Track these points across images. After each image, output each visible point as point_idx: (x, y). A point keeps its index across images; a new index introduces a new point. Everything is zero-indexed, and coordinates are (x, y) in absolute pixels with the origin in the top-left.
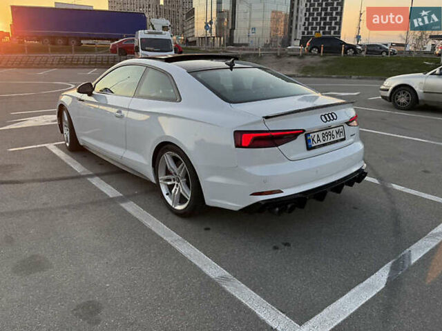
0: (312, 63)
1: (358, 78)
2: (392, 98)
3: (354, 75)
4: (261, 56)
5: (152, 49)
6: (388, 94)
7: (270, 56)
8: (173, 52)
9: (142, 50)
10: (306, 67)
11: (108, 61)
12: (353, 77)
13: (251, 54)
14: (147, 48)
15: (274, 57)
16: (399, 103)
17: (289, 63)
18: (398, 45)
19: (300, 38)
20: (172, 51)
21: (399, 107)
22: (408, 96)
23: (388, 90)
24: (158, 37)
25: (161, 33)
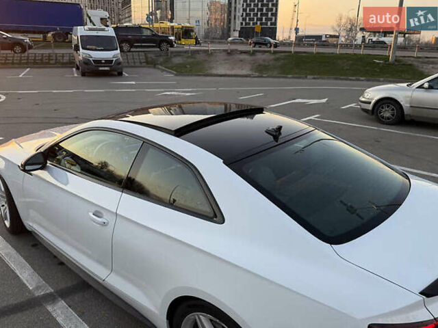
0: (264, 61)
1: (314, 78)
2: (375, 111)
3: (310, 74)
4: (212, 53)
5: (94, 47)
6: (370, 107)
7: (221, 52)
8: (118, 51)
9: (83, 48)
10: (260, 65)
11: (41, 60)
12: (309, 77)
13: (201, 51)
14: (88, 47)
15: (224, 53)
16: (383, 117)
17: (241, 61)
18: (331, 36)
19: (239, 29)
20: (117, 49)
21: (381, 121)
22: (393, 110)
23: (370, 103)
24: (101, 33)
25: (103, 30)
